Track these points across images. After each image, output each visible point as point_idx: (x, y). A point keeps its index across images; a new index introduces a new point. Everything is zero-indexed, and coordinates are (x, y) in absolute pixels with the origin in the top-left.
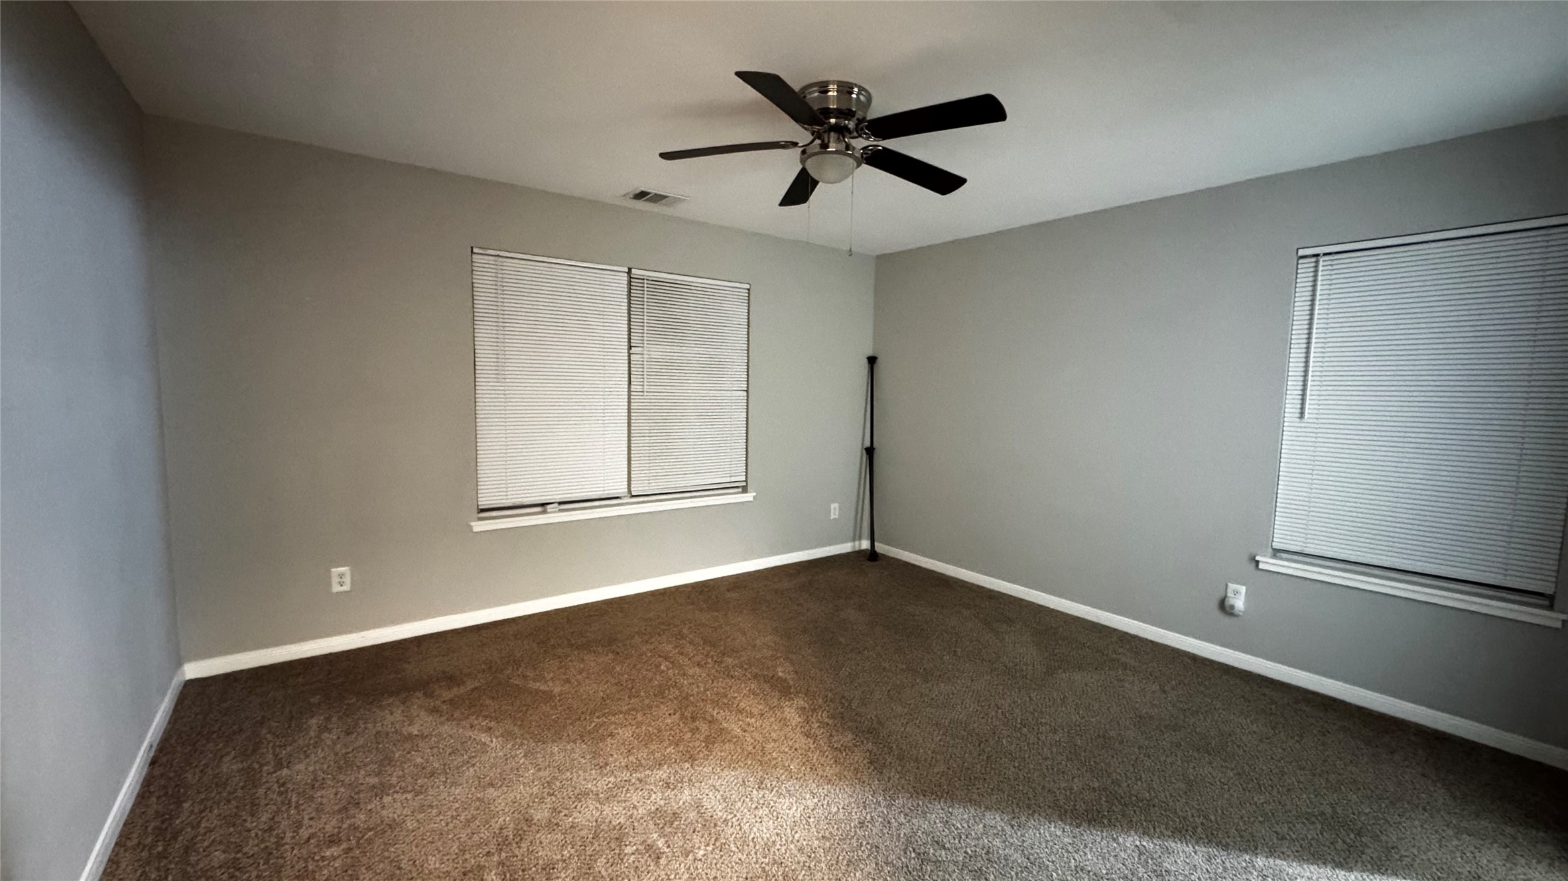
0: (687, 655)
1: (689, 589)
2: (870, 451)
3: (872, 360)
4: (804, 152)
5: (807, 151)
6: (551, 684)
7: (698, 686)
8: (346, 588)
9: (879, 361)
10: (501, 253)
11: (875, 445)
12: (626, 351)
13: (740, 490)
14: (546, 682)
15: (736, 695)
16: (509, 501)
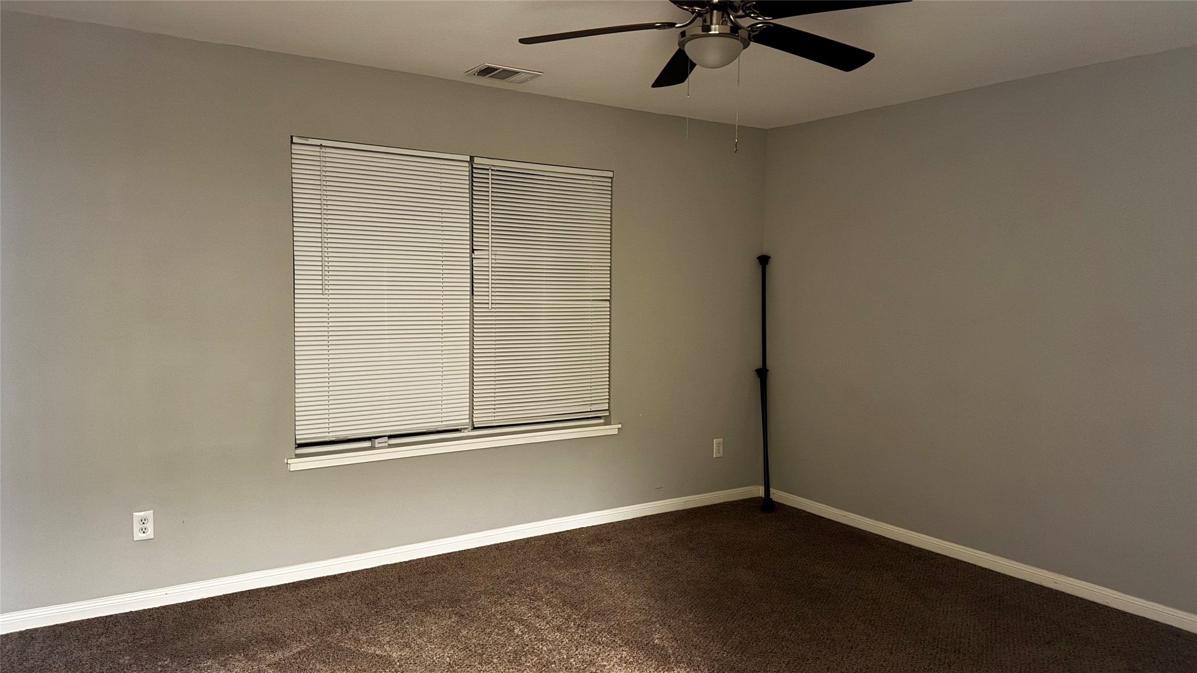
0: (544, 618)
1: (543, 542)
2: (762, 373)
3: (764, 260)
4: (683, 34)
5: (687, 34)
6: (388, 649)
7: (559, 653)
8: (150, 534)
9: (772, 262)
10: (325, 143)
11: (769, 366)
12: (468, 255)
13: (602, 421)
14: (382, 646)
15: (605, 663)
16: (331, 434)
